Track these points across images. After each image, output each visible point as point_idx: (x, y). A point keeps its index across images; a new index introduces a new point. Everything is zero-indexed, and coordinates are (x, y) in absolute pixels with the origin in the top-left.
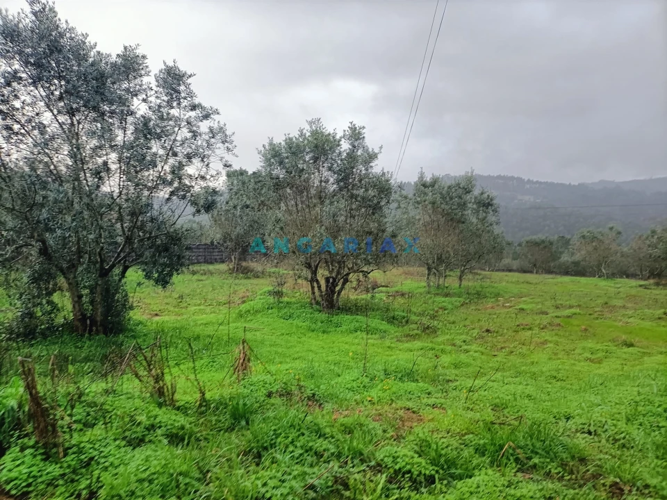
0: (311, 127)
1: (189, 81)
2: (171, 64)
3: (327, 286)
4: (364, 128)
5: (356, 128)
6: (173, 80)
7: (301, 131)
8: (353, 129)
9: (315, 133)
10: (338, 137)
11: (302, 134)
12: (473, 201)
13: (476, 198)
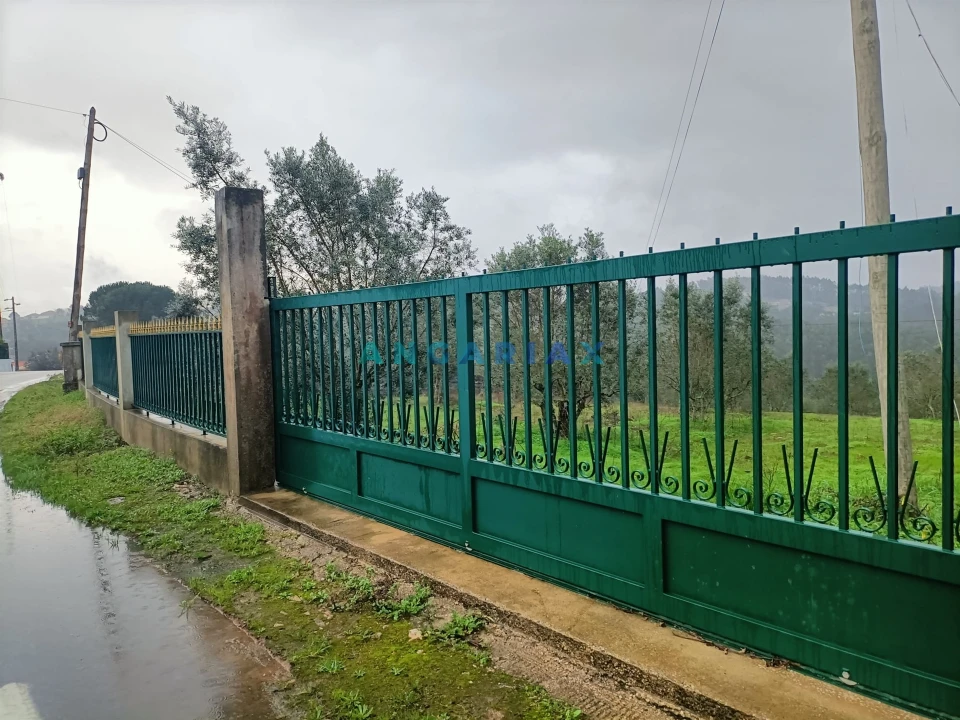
0: (543, 234)
1: (445, 204)
2: (428, 190)
3: (561, 411)
4: (602, 233)
5: (593, 235)
6: (432, 205)
7: (530, 238)
8: (590, 236)
9: (547, 241)
10: (573, 244)
11: (531, 241)
12: (738, 313)
13: (742, 310)
